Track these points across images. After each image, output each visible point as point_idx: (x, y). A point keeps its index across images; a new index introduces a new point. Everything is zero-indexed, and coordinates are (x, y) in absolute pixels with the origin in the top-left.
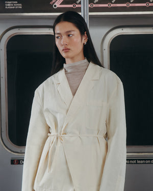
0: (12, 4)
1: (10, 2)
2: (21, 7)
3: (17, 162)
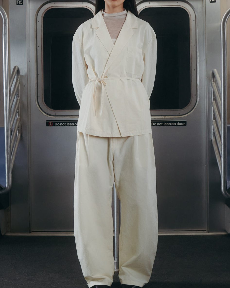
3: (52, 124)
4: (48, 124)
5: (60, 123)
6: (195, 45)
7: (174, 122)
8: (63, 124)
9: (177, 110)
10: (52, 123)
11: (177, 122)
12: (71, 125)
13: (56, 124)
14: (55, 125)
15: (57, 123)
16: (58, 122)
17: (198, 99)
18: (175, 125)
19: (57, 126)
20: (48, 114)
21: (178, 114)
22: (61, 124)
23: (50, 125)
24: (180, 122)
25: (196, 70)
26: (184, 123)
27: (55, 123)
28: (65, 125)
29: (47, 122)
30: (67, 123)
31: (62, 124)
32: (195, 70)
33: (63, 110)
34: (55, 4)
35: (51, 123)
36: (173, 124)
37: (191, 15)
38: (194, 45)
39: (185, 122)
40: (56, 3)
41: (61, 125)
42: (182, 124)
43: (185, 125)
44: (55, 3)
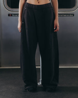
4: (9, 15)
7: (68, 14)
11: (70, 14)
14: (13, 16)
26: (73, 15)
31: (16, 15)
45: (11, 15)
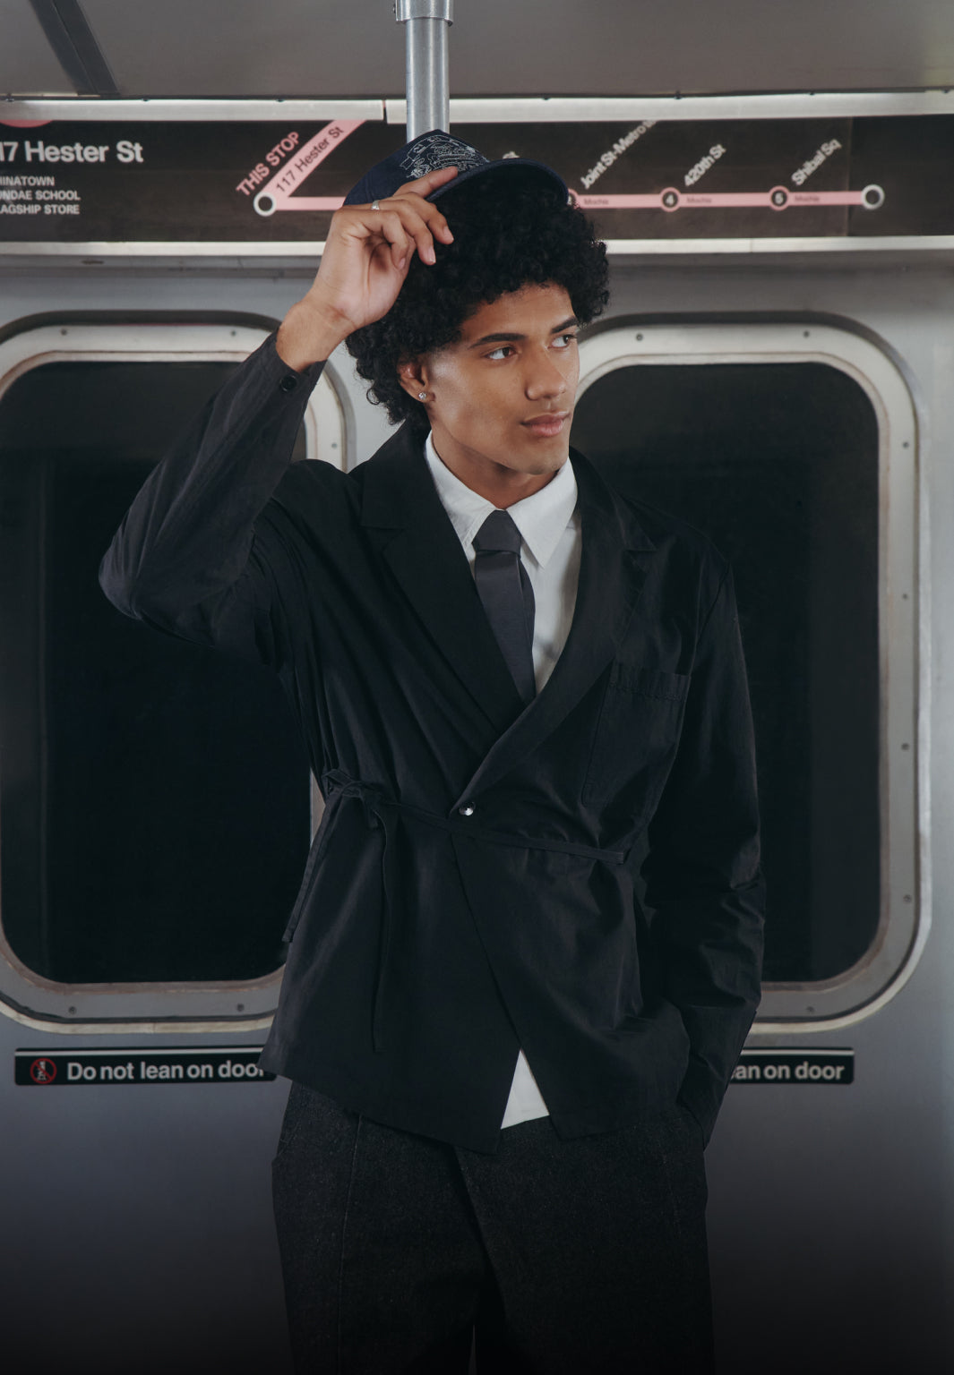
0: (25, 188)
1: (17, 181)
2: (73, 210)
3: (49, 1069)
4: (25, 1071)
5: (97, 1062)
6: (910, 595)
8: (120, 1073)
9: (799, 989)
10: (52, 1063)
12: (167, 1076)
13: (75, 1071)
14: (70, 1077)
15: (84, 1067)
16: (85, 1061)
17: (926, 922)
18: (783, 1081)
19: (82, 1081)
20: (26, 1008)
21: (805, 1014)
22: (107, 1072)
23: (36, 1075)
24: (813, 1061)
25: (914, 746)
26: (840, 1069)
27: (70, 1065)
28: (131, 1077)
29: (18, 1059)
30: (143, 1064)
31: (109, 1069)
32: (905, 747)
33: (114, 984)
34: (65, 337)
35: (42, 1064)
36: (770, 1072)
37: (886, 415)
38: (905, 597)
39: (848, 1062)
40: (70, 329)
41: (103, 1077)
42: (829, 1073)
43: (847, 1078)
44: (64, 333)
45: (57, 1071)
